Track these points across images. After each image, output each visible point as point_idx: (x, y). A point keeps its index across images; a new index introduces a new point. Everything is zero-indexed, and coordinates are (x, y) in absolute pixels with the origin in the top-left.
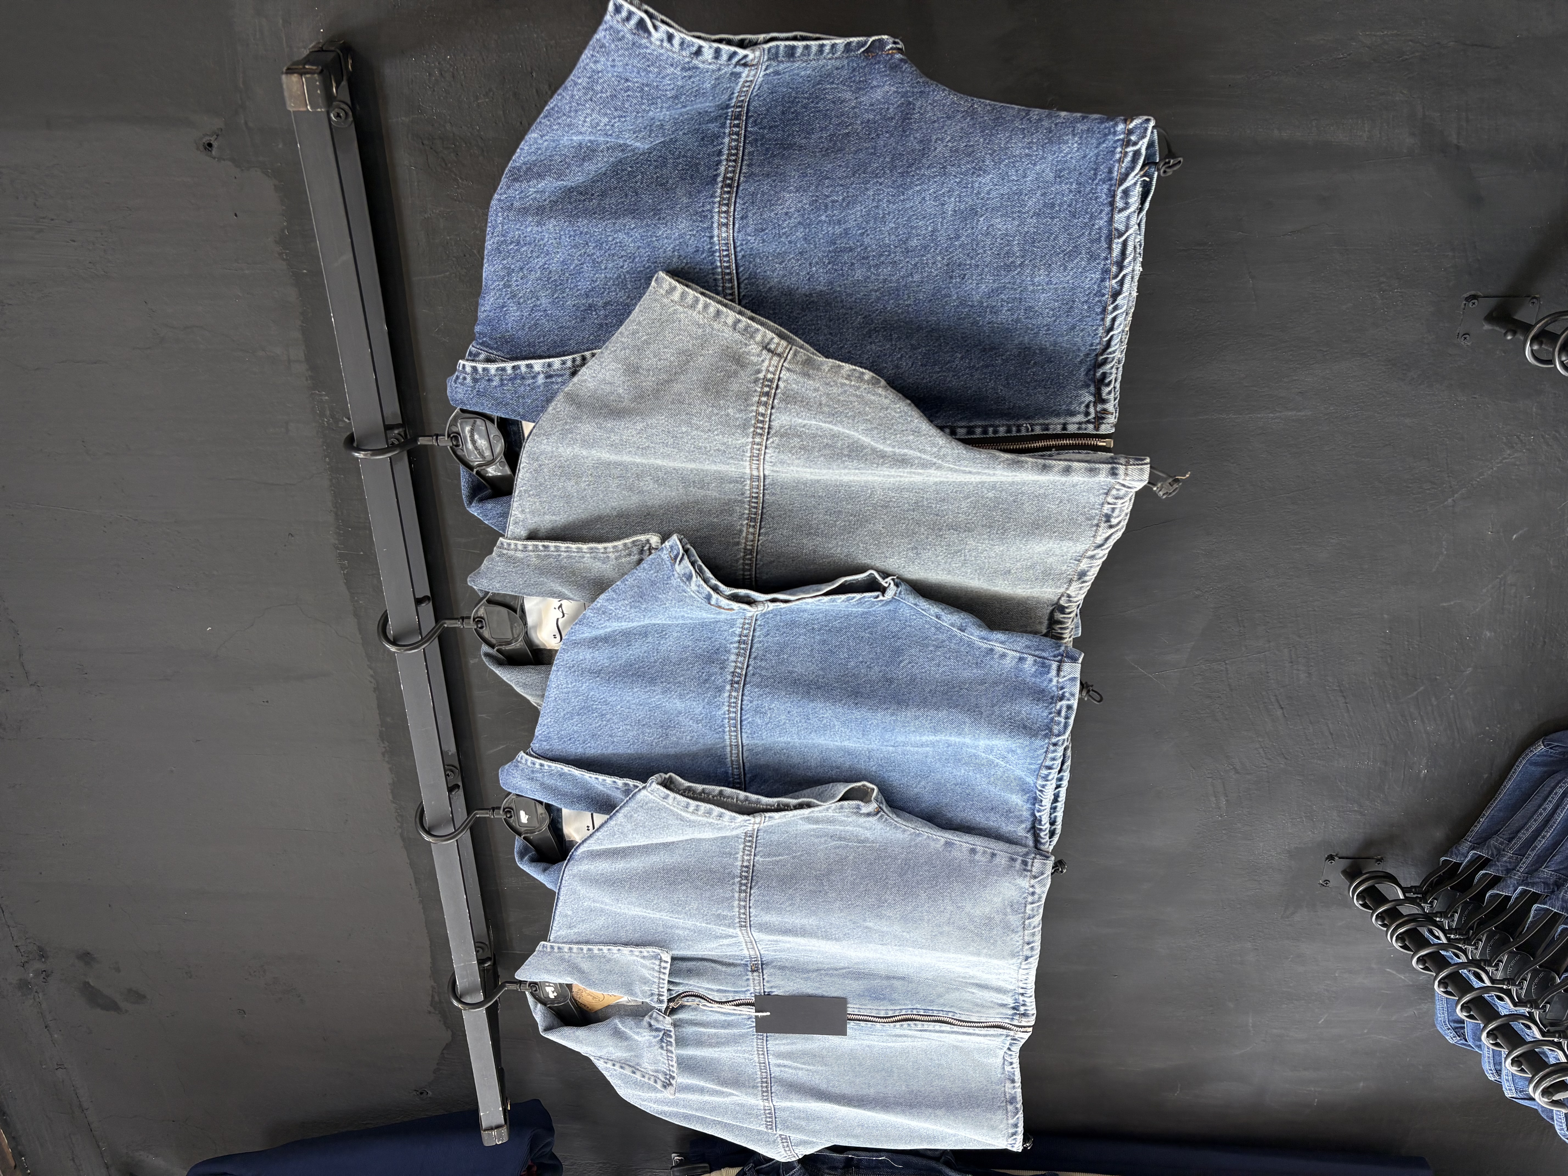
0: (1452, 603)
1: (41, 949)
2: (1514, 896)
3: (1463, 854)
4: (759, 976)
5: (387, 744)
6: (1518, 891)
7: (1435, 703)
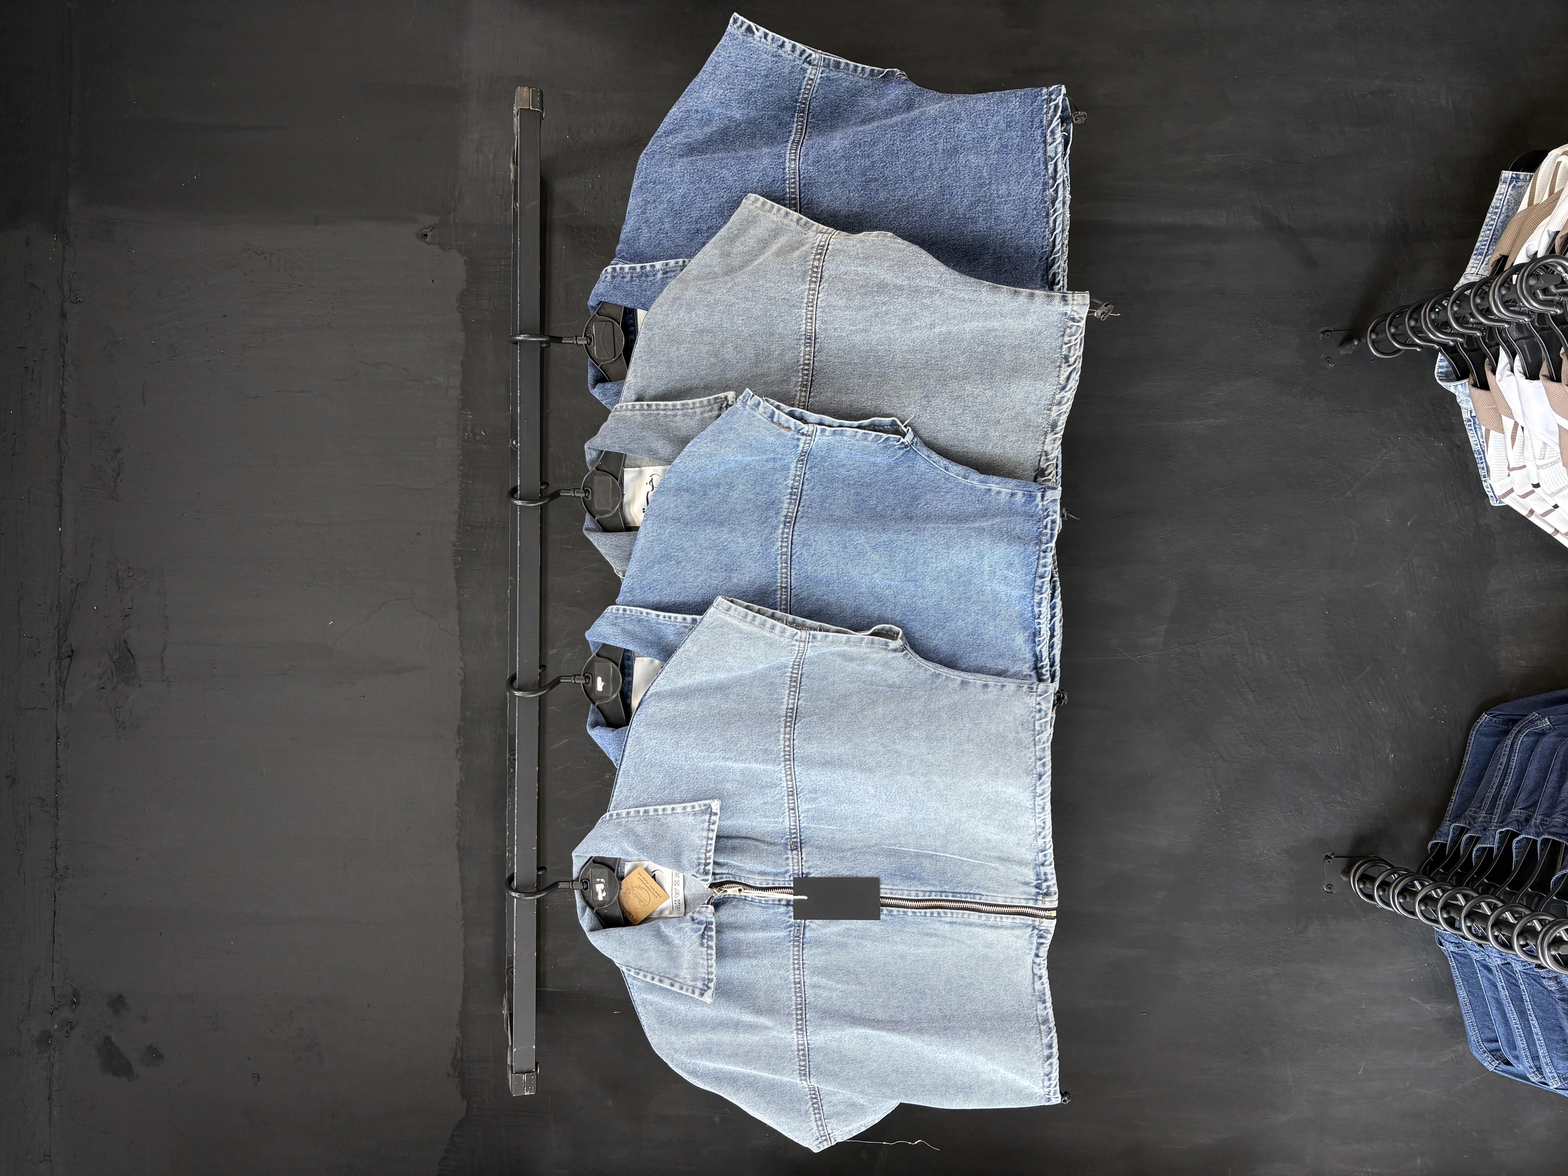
0: (1374, 585)
1: (75, 994)
2: (1495, 846)
3: (1445, 834)
4: (798, 855)
5: (462, 740)
6: (1497, 836)
7: (1383, 684)
